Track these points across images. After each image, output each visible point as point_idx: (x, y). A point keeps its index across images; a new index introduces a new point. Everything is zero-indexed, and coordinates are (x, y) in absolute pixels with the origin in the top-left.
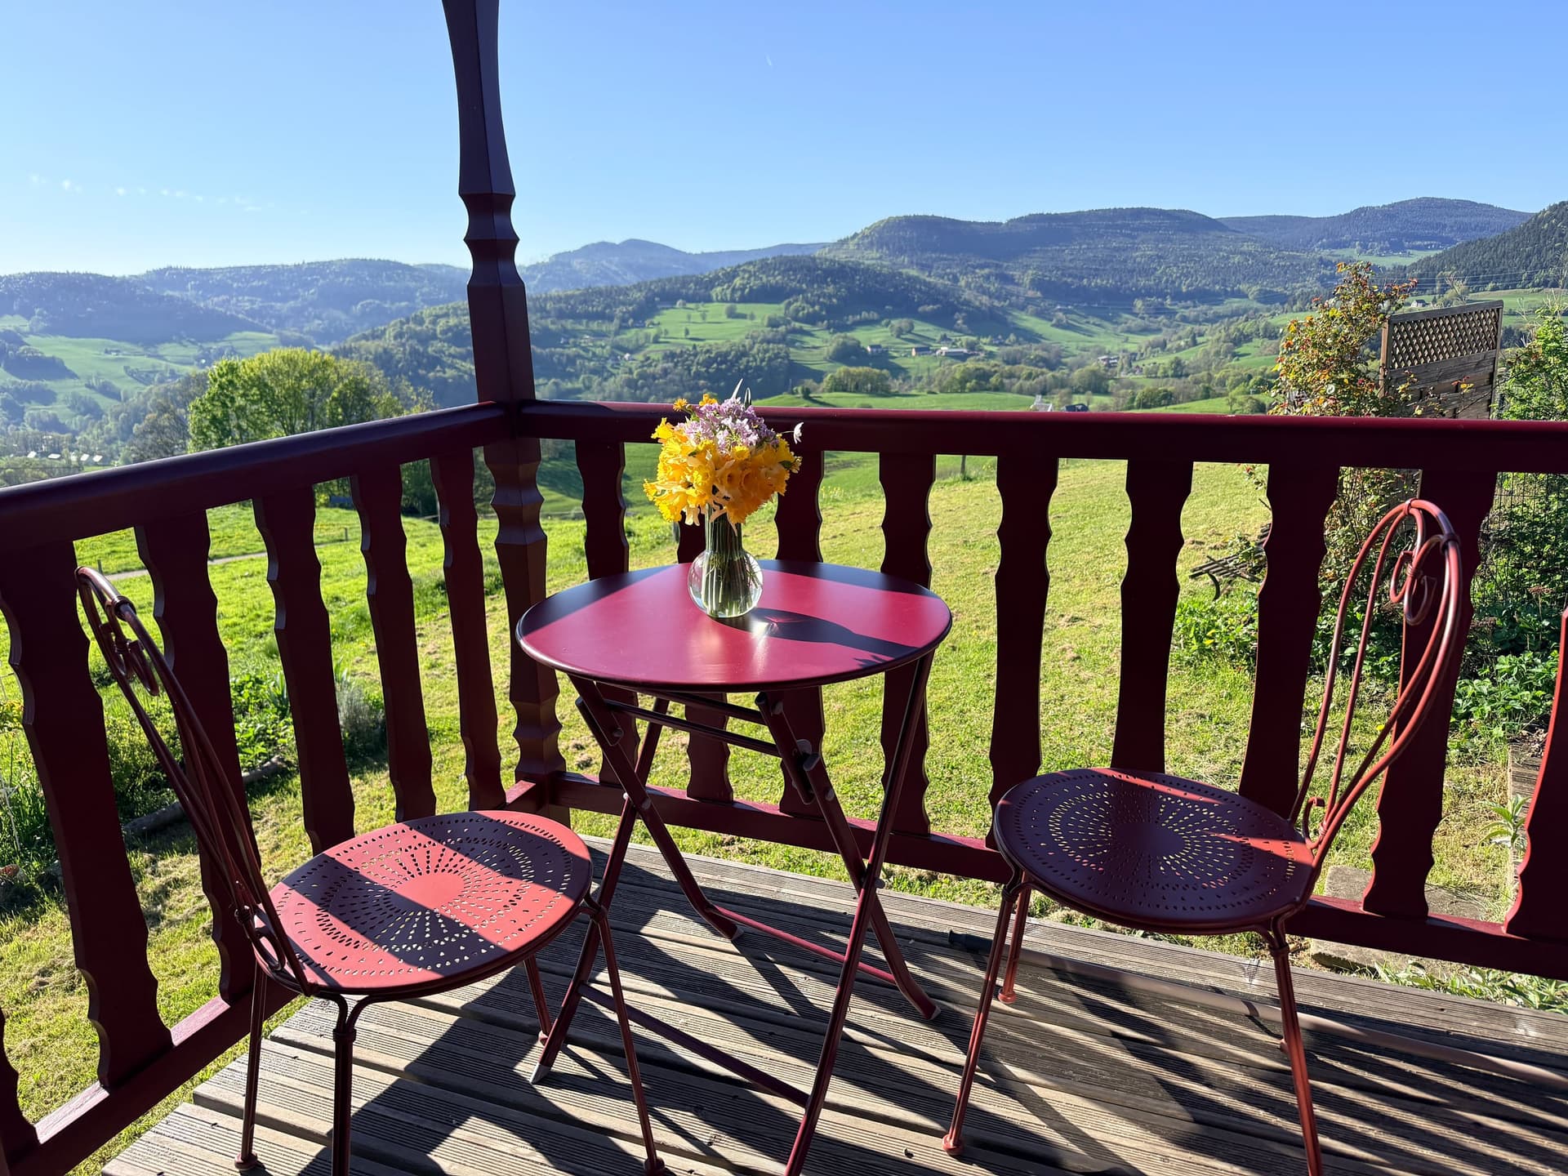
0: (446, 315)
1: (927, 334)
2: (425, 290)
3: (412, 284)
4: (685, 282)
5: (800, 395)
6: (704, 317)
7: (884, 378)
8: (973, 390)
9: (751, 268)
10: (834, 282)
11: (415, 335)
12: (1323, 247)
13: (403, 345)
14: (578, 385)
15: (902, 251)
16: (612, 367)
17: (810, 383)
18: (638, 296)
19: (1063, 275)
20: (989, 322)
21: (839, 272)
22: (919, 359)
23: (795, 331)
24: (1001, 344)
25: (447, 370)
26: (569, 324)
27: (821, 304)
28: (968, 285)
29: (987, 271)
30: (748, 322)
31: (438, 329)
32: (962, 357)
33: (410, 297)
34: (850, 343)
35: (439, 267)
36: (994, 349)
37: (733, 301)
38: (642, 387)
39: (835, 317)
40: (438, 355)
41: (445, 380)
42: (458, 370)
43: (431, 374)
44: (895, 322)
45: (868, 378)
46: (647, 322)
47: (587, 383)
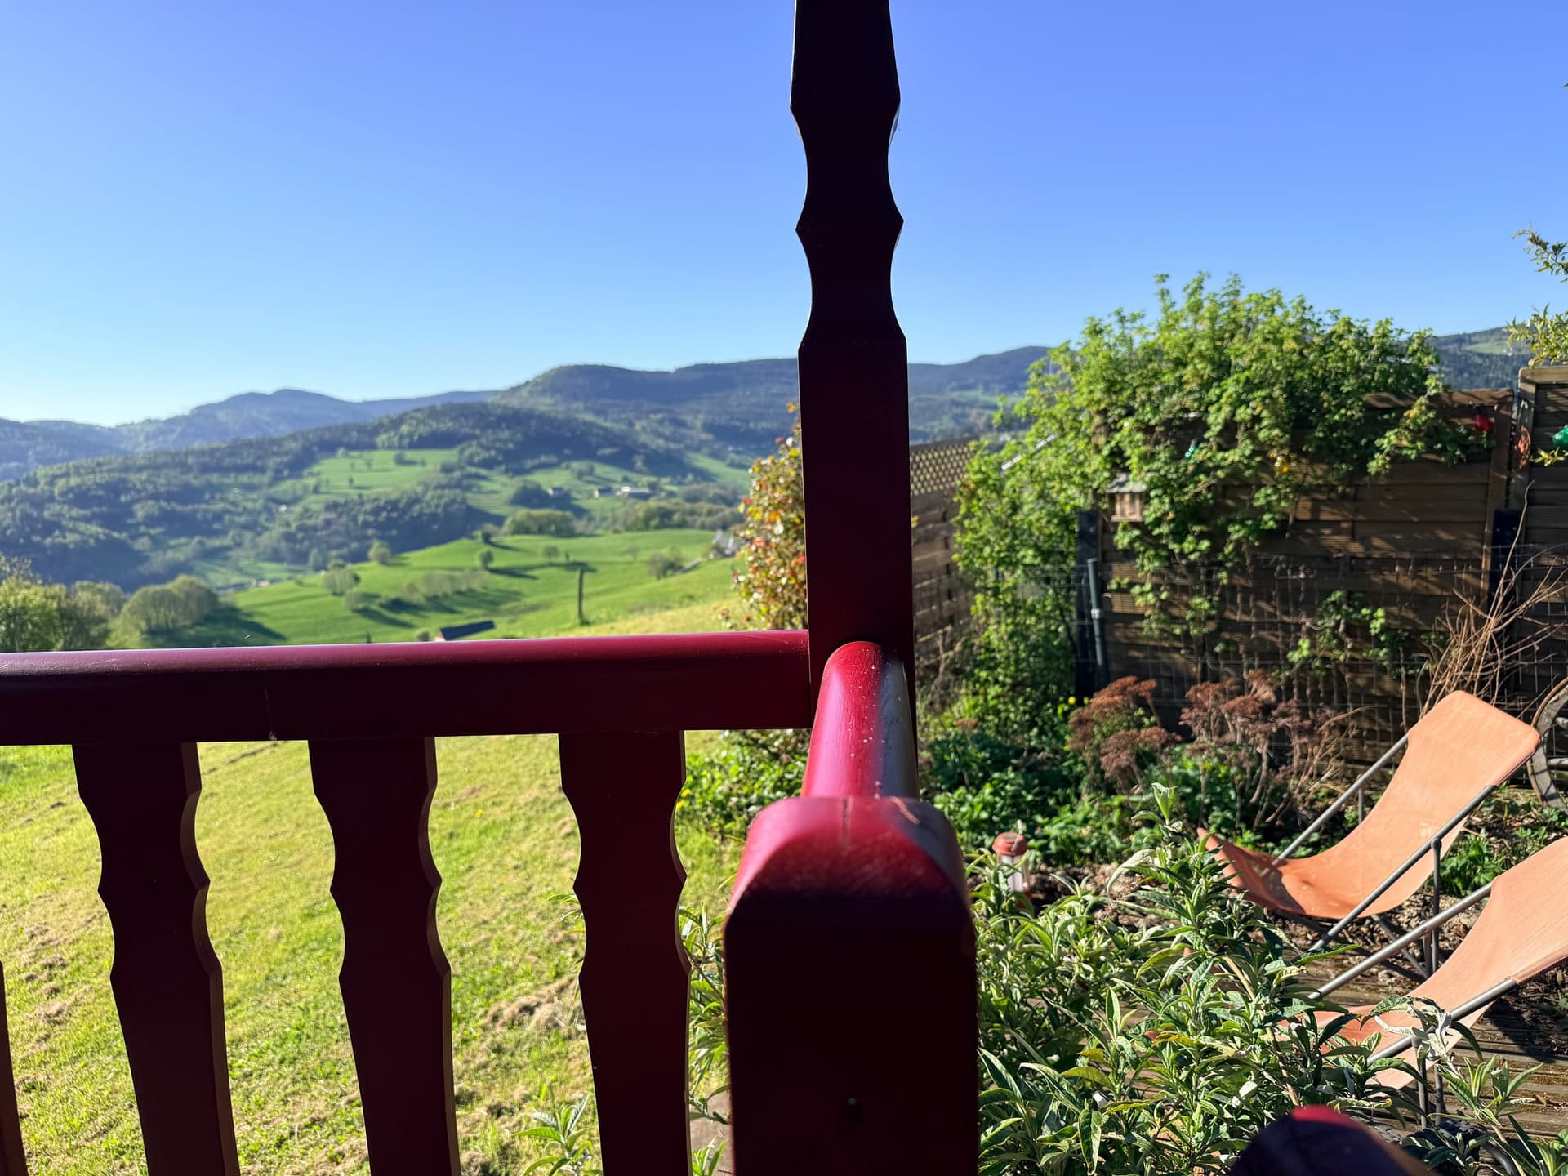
0: (66, 475)
1: (606, 476)
2: (40, 448)
3: (23, 443)
4: (346, 429)
5: (480, 539)
6: (369, 464)
7: (566, 520)
8: (658, 527)
9: (419, 415)
10: (508, 427)
11: (25, 498)
12: (953, 389)
13: (13, 510)
14: (227, 541)
15: (576, 398)
16: (267, 520)
17: (490, 527)
18: (294, 446)
19: (732, 419)
20: (666, 463)
21: (514, 418)
22: (603, 500)
23: (470, 476)
24: (680, 484)
25: (68, 535)
26: (215, 478)
27: (498, 450)
28: (644, 429)
29: (659, 416)
30: (418, 469)
31: (56, 491)
32: (644, 497)
33: (22, 458)
34: (529, 486)
35: (57, 423)
36: (674, 488)
37: (400, 447)
38: (302, 540)
39: (513, 461)
40: (56, 519)
41: (65, 546)
42: (82, 534)
43: (48, 541)
44: (575, 465)
45: (550, 520)
46: (305, 472)
47: (238, 539)
